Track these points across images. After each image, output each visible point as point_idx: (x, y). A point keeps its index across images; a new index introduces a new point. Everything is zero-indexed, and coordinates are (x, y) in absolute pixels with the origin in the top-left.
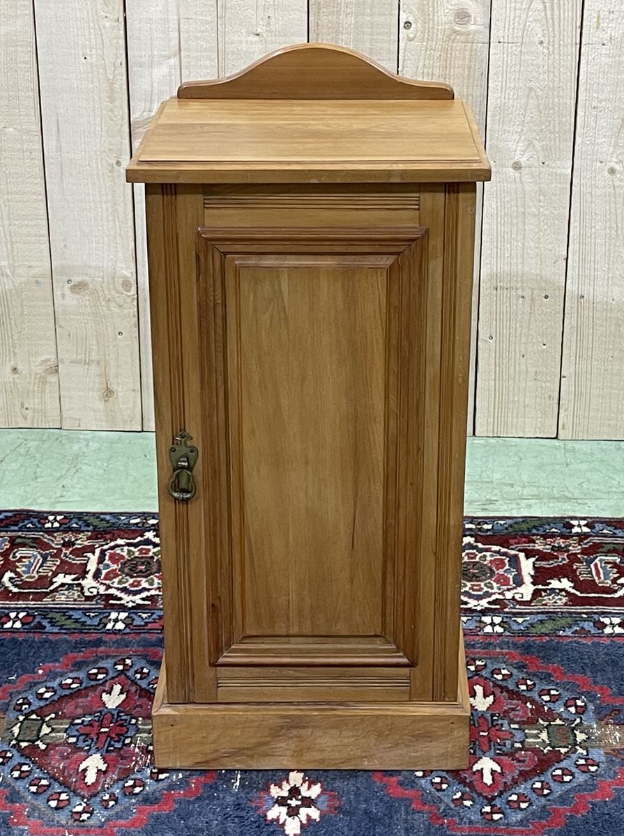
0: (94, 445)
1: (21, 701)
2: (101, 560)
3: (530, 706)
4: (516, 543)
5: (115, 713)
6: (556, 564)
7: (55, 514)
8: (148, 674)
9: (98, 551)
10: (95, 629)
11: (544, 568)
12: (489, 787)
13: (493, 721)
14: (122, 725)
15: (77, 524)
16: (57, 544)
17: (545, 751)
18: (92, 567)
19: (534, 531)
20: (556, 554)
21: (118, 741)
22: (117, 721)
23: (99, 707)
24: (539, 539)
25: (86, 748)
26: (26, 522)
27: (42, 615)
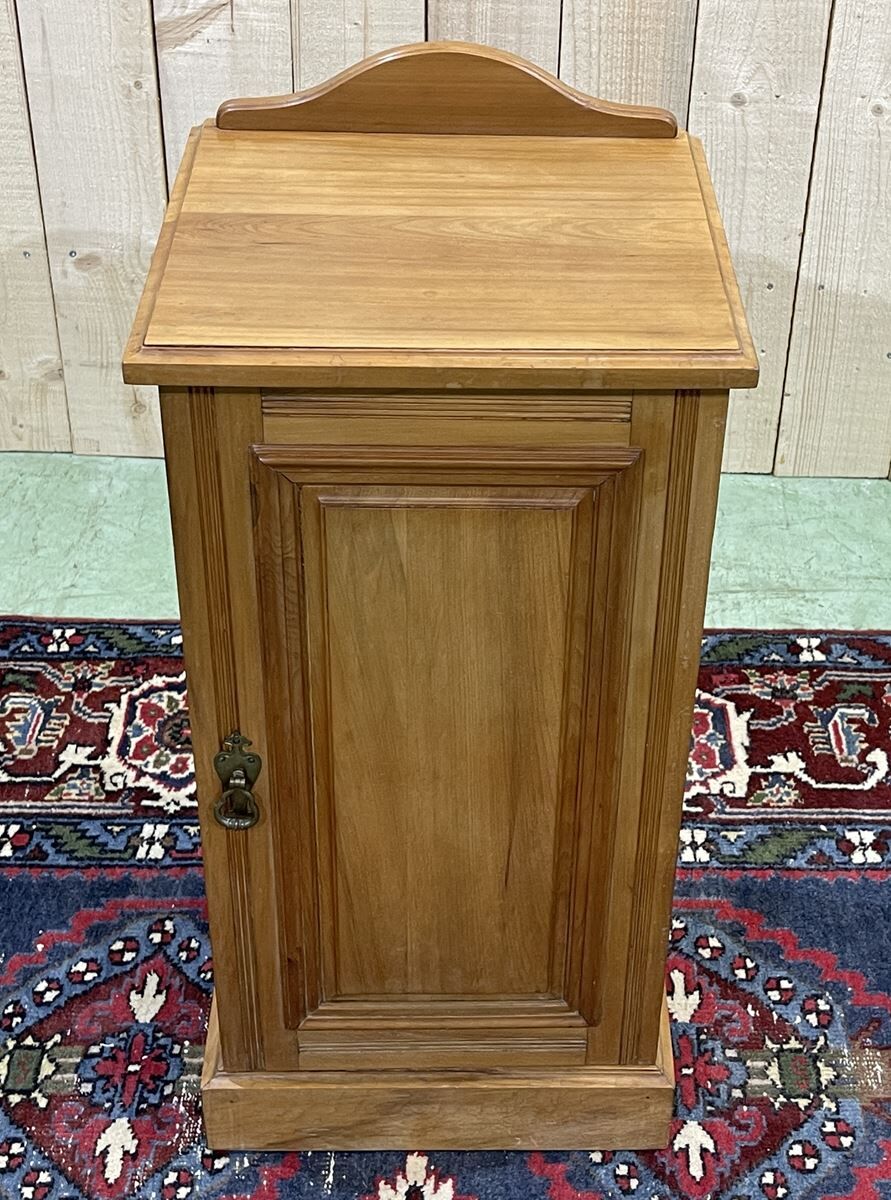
0: (120, 486)
1: (10, 1009)
2: (129, 720)
3: (752, 1013)
4: (722, 683)
5: (149, 1031)
6: (779, 725)
7: (63, 624)
8: (198, 950)
9: (125, 699)
10: (121, 859)
11: (764, 731)
12: (698, 1183)
13: (700, 1042)
14: (159, 1058)
15: (95, 646)
16: (66, 685)
17: (777, 1105)
18: (116, 732)
19: (747, 660)
20: (778, 703)
21: (153, 1091)
22: (152, 1050)
23: (126, 1019)
24: (754, 675)
25: (107, 1105)
26: (21, 641)
27: (42, 830)
